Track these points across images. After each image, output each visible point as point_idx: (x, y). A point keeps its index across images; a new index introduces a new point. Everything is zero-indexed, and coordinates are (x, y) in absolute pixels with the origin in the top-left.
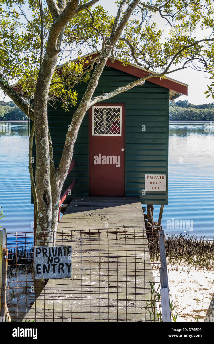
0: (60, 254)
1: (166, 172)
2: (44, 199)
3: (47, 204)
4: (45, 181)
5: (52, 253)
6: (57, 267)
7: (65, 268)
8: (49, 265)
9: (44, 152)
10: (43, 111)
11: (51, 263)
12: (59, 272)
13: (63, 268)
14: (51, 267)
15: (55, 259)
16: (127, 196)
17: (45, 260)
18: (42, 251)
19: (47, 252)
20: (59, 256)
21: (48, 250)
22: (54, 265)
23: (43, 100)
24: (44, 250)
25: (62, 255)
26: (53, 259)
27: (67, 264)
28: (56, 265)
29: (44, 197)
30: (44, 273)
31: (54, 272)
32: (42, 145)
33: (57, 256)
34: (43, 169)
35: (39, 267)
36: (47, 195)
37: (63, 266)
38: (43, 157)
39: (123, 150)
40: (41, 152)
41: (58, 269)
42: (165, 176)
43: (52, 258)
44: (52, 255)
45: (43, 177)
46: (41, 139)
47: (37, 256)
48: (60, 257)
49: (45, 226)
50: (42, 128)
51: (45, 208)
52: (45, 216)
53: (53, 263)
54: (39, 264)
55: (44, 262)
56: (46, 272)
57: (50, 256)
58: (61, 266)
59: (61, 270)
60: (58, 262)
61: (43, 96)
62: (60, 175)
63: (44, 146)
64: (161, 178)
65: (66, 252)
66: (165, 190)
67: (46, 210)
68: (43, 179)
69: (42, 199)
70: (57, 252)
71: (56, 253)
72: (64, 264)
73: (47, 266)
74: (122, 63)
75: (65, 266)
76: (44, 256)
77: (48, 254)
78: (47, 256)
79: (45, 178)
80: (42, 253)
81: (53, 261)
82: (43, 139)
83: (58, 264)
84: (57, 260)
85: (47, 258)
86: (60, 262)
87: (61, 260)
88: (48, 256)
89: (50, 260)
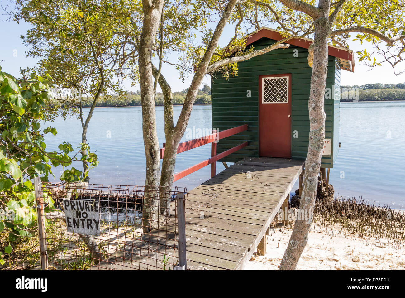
0: (88, 209)
1: (331, 137)
2: (150, 154)
3: (153, 158)
4: (150, 136)
5: (79, 207)
6: (85, 223)
7: (94, 225)
8: (78, 219)
9: (147, 109)
10: (146, 69)
11: (80, 217)
12: (88, 228)
13: (92, 225)
14: (81, 222)
15: (83, 213)
16: (292, 159)
17: (74, 214)
18: (70, 204)
19: (74, 205)
20: (86, 211)
21: (75, 203)
22: (83, 220)
23: (144, 59)
24: (72, 203)
25: (89, 211)
26: (81, 214)
27: (95, 220)
28: (85, 220)
29: (150, 151)
30: (74, 227)
31: (83, 228)
32: (145, 102)
33: (85, 210)
34: (147, 125)
35: (70, 220)
36: (153, 150)
37: (91, 222)
38: (147, 113)
39: (289, 116)
40: (145, 108)
41: (86, 224)
42: (330, 140)
43: (80, 212)
44: (80, 210)
45: (148, 132)
46: (144, 96)
47: (66, 209)
48: (88, 212)
49: (151, 179)
50: (145, 86)
51: (151, 161)
52: (151, 169)
53: (82, 218)
54: (69, 217)
55: (73, 216)
56: (76, 226)
57: (78, 210)
58: (89, 222)
59: (89, 226)
60: (86, 217)
61: (145, 55)
62: (176, 132)
63: (147, 102)
64: (327, 142)
65: (94, 207)
66: (330, 154)
67: (152, 164)
68: (148, 134)
69: (149, 153)
70: (85, 207)
71: (83, 207)
72: (93, 221)
73: (76, 220)
74: (282, 35)
75: (93, 222)
76: (72, 209)
77: (75, 207)
78: (75, 210)
79: (149, 134)
80: (70, 206)
81: (81, 215)
82: (146, 96)
83: (86, 219)
84: (85, 215)
85: (75, 212)
86: (88, 218)
87: (89, 215)
88: (77, 209)
89: (78, 215)
